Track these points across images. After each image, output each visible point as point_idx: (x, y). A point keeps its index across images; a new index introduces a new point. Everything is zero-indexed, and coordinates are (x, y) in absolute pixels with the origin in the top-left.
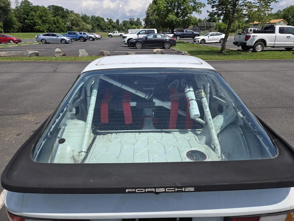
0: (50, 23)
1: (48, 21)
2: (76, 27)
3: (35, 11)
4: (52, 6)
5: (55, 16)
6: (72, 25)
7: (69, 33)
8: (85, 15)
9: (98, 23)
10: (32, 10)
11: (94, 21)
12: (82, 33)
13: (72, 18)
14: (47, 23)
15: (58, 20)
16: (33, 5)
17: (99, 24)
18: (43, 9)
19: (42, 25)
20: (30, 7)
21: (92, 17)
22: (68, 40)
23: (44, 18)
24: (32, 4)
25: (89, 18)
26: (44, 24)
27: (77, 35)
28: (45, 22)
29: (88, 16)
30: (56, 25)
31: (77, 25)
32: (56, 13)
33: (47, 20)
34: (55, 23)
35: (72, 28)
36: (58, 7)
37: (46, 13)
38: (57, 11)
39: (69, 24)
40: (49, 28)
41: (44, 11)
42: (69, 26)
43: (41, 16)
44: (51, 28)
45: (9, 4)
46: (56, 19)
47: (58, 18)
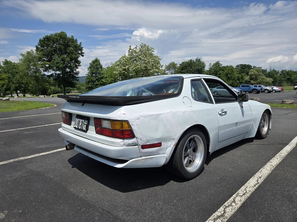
0: (233, 80)
1: (232, 78)
2: (254, 81)
3: (223, 70)
4: (241, 65)
5: (240, 74)
6: (250, 79)
7: (242, 86)
8: (274, 70)
9: (288, 77)
10: (220, 70)
11: (284, 75)
13: (252, 73)
14: (231, 79)
15: (243, 76)
16: (223, 66)
17: (290, 77)
18: (231, 68)
19: (226, 81)
20: (219, 68)
21: (282, 71)
23: (229, 75)
24: (221, 65)
25: (278, 72)
26: (229, 81)
27: (250, 87)
28: (230, 79)
29: (277, 70)
30: (239, 81)
31: (256, 79)
32: (242, 71)
33: (232, 77)
34: (239, 79)
35: (250, 82)
36: (245, 65)
37: (232, 71)
38: (244, 69)
39: (247, 78)
40: (232, 83)
41: (231, 70)
42: (248, 80)
43: (227, 74)
44: (234, 84)
45: (204, 67)
46: (241, 75)
47: (243, 74)
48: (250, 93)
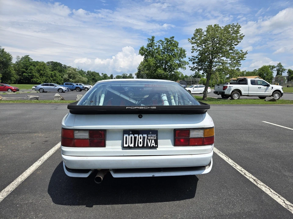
0: (47, 76)
1: (45, 75)
2: (73, 80)
3: (34, 66)
4: (51, 62)
5: (53, 71)
6: (69, 78)
7: (66, 84)
8: (81, 70)
9: (93, 77)
10: (31, 65)
11: (90, 75)
12: (79, 84)
13: (70, 72)
14: (45, 76)
15: (56, 73)
16: (33, 61)
17: (94, 78)
18: (43, 64)
19: (39, 77)
20: (30, 62)
21: (88, 72)
22: (65, 89)
23: (42, 72)
24: (32, 60)
25: (85, 73)
26: (42, 77)
27: (74, 85)
28: (43, 76)
29: (84, 71)
30: (53, 78)
31: (74, 78)
32: (54, 68)
33: (45, 73)
34: (52, 76)
35: (69, 80)
36: (57, 63)
37: (44, 68)
38: (56, 66)
39: (66, 76)
40: (46, 80)
41: (42, 66)
42: (67, 79)
43: (39, 70)
44: (48, 81)
45: (10, 59)
46: (54, 73)
47: (56, 72)
48: (72, 91)
